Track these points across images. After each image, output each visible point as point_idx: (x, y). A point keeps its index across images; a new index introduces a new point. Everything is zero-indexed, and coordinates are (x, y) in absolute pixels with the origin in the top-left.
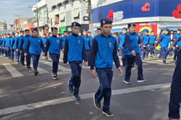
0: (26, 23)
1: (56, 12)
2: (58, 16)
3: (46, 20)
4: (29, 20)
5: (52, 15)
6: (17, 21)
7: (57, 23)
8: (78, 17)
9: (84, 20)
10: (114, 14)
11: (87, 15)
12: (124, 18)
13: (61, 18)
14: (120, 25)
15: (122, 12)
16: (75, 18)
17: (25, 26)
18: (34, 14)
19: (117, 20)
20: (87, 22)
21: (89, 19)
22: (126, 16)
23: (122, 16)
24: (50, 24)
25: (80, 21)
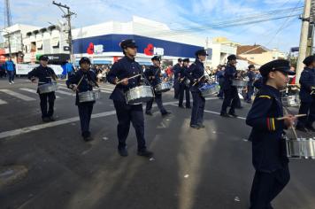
1: (32, 38)
2: (34, 43)
3: (20, 46)
5: (28, 41)
7: (33, 51)
8: (58, 47)
9: (65, 50)
10: (95, 46)
11: (68, 45)
12: (104, 51)
13: (38, 46)
14: (101, 57)
15: (102, 46)
16: (54, 47)
18: (5, 39)
20: (68, 52)
21: (70, 49)
23: (102, 49)
24: (24, 52)
25: (61, 51)
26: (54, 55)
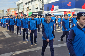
0: (13, 10)
1: (27, 5)
2: (28, 7)
3: (22, 9)
4: (15, 9)
5: (25, 7)
6: (9, 10)
7: (27, 11)
10: (55, 7)
11: (42, 7)
12: (59, 9)
13: (30, 8)
15: (58, 6)
16: (36, 9)
17: (13, 12)
18: (17, 7)
19: (56, 10)
20: (42, 11)
21: (43, 9)
22: (60, 8)
23: (58, 8)
24: (24, 11)
25: (39, 10)
26: (36, 12)
